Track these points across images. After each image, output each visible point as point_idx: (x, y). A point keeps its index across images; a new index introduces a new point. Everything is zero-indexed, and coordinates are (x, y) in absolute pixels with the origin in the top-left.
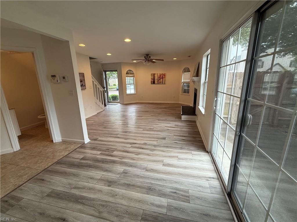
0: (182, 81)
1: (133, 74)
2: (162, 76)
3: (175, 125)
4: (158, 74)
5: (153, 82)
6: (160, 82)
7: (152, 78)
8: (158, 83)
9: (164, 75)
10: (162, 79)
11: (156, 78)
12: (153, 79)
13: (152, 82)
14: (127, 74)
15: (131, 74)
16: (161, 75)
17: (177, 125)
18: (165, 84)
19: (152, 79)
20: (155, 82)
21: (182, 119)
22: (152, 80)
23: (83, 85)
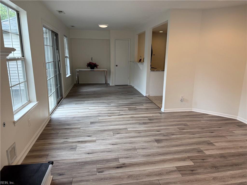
3: (75, 148)
17: (72, 149)
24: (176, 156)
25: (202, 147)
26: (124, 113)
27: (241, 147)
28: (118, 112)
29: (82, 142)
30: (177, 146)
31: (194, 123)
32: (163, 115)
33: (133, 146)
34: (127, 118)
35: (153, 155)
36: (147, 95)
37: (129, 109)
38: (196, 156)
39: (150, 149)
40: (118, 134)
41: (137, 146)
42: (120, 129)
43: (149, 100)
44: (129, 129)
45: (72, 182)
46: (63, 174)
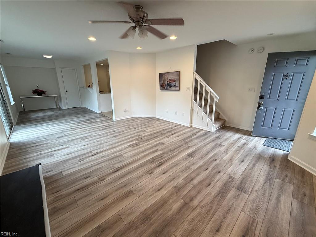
3: (53, 155)
17: (49, 156)
23: (175, 85)
24: (127, 141)
25: (140, 133)
26: (85, 127)
27: (158, 129)
28: (80, 126)
29: (56, 150)
30: (127, 136)
31: (134, 123)
32: (114, 122)
33: (100, 143)
34: (89, 129)
35: (114, 144)
36: (100, 112)
37: (88, 124)
38: (138, 138)
39: (111, 141)
40: (85, 139)
41: (102, 142)
42: (86, 136)
43: (102, 115)
44: (93, 135)
45: (61, 172)
46: (51, 171)
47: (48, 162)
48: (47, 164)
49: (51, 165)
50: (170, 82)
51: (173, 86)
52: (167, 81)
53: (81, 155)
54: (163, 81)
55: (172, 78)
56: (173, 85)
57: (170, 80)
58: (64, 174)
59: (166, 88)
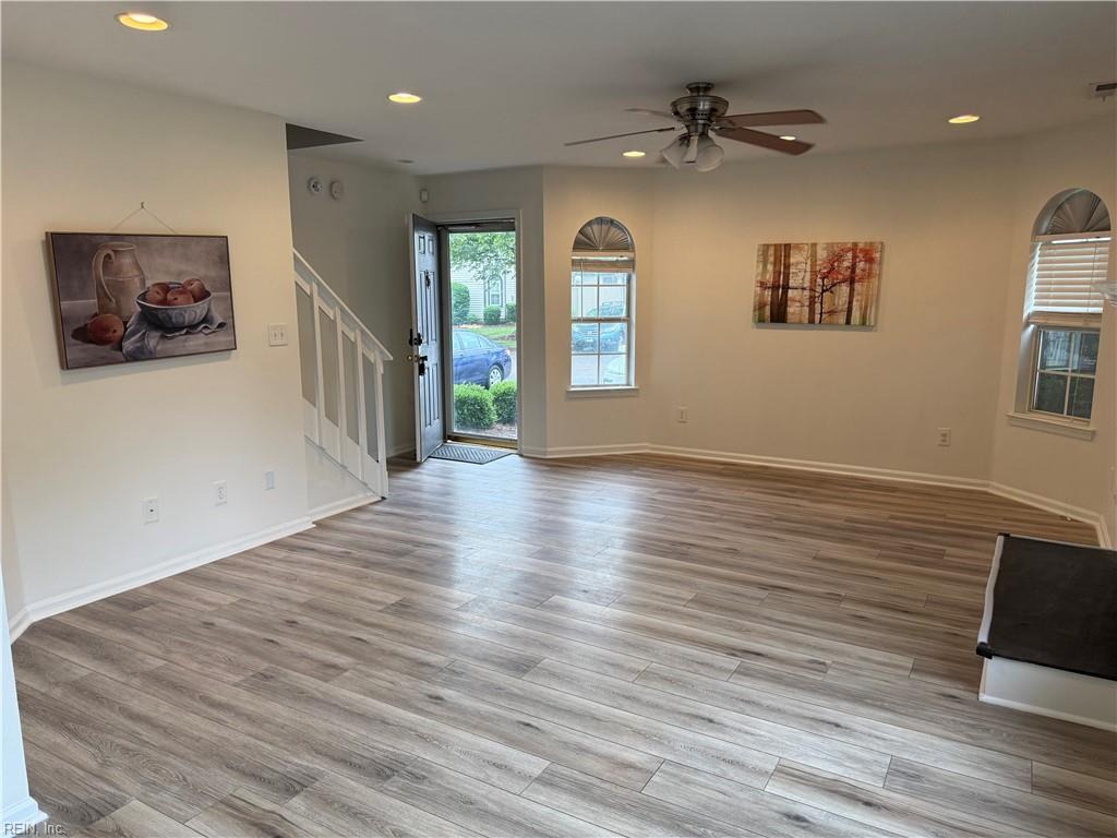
0: (1030, 307)
1: (627, 247)
2: (846, 264)
3: (893, 771)
4: (814, 245)
5: (776, 314)
6: (831, 313)
7: (769, 277)
8: (812, 321)
9: (868, 254)
10: (845, 289)
11: (800, 276)
12: (775, 288)
13: (760, 307)
14: (579, 245)
15: (612, 247)
16: (839, 258)
17: (915, 779)
18: (871, 328)
19: (763, 285)
20: (790, 310)
21: (984, 697)
22: (768, 293)
23: (207, 320)
45: (913, 670)
46: (944, 695)
47: (937, 741)
48: (946, 733)
49: (931, 720)
50: (164, 302)
51: (191, 328)
52: (143, 297)
53: (788, 685)
54: (103, 296)
55: (180, 274)
56: (188, 318)
57: (165, 288)
58: (908, 662)
59: (128, 345)
